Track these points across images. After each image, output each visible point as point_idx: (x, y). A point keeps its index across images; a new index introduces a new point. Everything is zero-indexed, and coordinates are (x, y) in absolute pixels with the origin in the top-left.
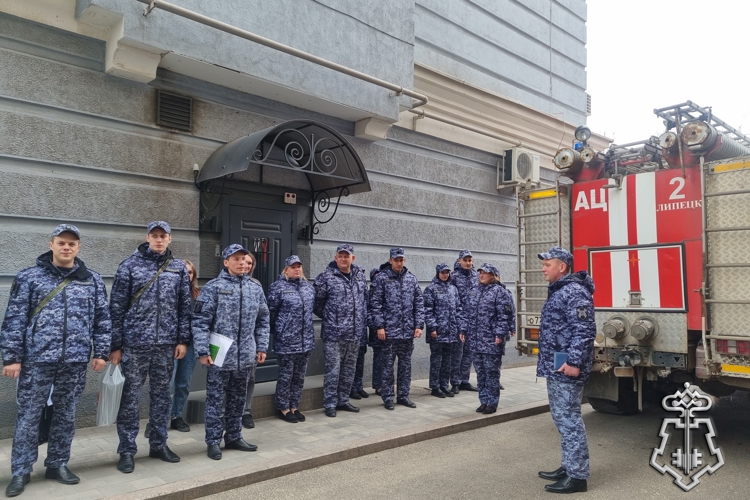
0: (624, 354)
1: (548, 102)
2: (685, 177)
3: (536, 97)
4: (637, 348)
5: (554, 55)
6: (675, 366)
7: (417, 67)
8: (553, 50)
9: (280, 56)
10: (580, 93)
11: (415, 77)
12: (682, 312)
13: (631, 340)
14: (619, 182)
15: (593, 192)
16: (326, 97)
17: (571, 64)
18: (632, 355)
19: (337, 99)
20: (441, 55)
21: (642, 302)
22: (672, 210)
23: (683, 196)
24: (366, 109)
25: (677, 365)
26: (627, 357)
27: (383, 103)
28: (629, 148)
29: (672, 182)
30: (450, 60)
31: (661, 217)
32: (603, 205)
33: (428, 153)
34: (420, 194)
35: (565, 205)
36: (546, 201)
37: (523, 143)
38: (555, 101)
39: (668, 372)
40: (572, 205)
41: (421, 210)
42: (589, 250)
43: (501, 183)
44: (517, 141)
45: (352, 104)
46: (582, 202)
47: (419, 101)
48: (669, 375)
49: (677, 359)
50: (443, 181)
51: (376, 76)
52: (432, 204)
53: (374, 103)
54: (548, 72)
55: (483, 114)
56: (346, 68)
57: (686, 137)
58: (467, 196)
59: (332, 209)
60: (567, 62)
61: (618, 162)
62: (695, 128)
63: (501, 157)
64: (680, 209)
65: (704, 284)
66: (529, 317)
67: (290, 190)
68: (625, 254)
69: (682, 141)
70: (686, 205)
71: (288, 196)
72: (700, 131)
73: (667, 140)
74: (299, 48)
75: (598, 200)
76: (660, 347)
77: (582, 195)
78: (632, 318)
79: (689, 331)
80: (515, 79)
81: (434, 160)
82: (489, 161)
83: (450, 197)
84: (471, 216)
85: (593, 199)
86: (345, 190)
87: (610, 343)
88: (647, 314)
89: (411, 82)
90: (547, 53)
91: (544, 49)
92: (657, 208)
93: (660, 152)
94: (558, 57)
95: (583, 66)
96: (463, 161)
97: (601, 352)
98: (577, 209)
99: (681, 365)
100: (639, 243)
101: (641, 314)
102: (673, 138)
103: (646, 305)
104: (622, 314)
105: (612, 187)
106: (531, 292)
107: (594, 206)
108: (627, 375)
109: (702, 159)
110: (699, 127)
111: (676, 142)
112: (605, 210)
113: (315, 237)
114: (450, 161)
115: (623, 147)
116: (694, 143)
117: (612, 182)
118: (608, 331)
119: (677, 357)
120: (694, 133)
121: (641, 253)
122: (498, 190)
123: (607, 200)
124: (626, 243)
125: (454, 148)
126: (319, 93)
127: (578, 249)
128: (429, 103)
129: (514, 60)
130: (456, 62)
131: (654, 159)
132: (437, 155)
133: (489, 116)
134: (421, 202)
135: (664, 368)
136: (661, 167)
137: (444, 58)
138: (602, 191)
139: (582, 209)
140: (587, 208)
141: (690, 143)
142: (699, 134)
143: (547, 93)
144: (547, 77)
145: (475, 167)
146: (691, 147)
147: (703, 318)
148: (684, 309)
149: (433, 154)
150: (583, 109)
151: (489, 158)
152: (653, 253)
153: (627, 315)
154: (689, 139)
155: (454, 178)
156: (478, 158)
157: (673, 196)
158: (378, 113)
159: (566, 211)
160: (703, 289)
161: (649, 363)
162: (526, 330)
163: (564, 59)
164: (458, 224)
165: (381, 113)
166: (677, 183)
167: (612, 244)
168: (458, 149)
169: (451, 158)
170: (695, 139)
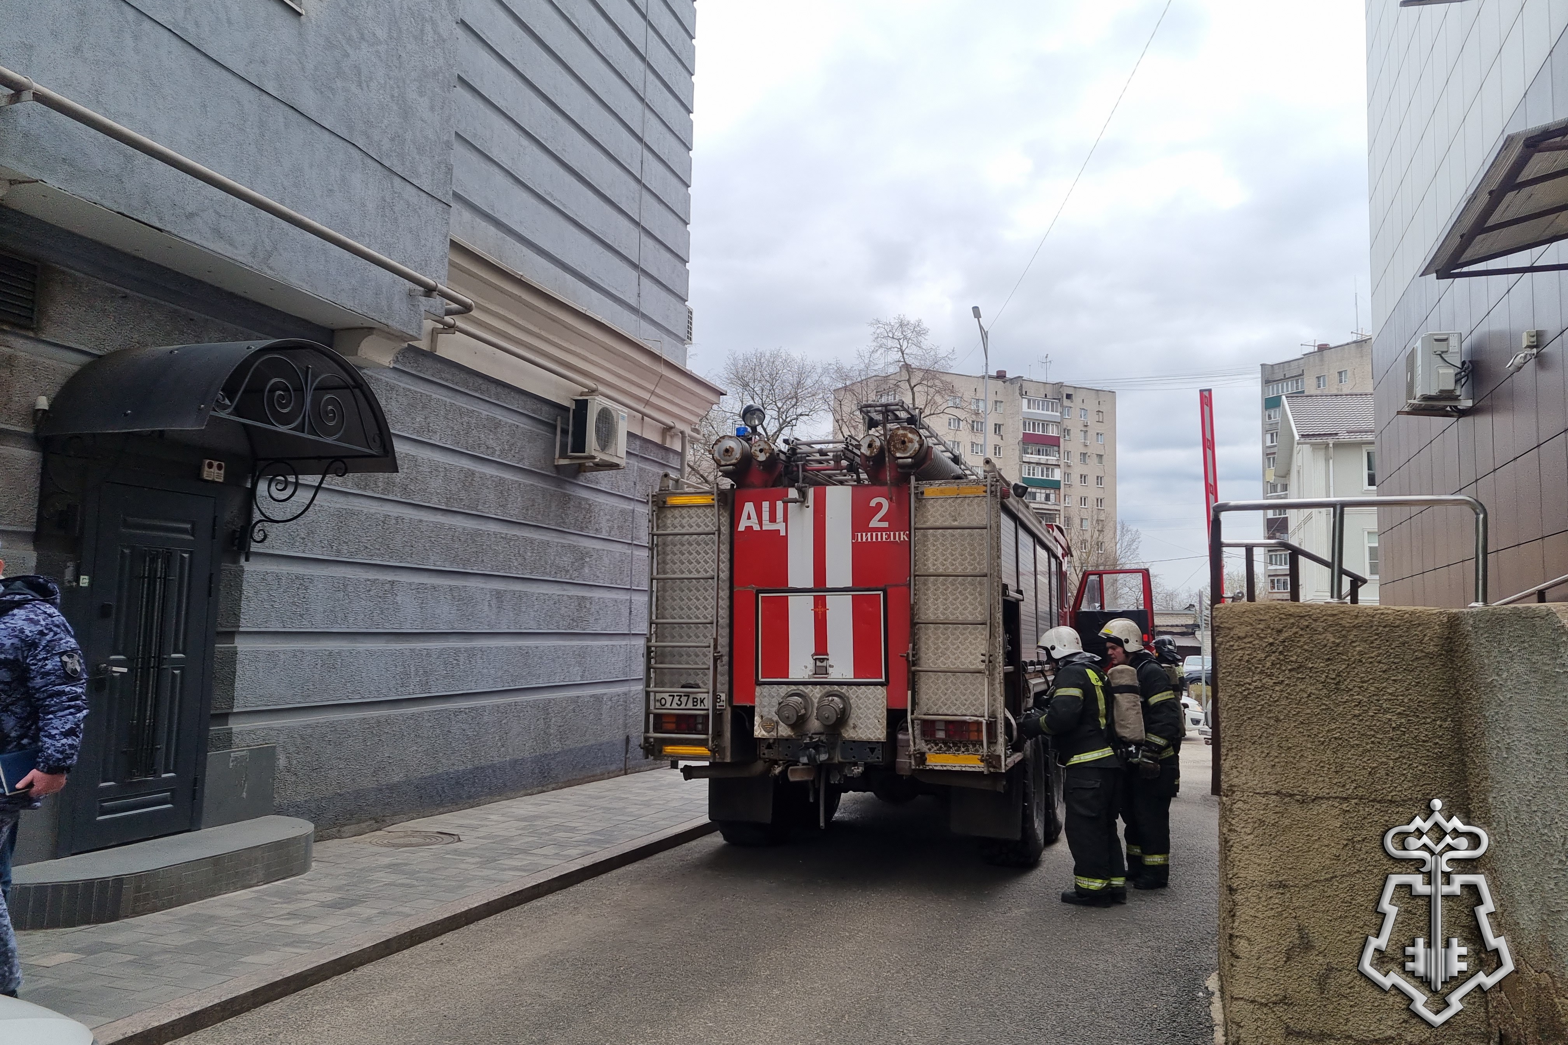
0: (807, 746)
1: (634, 317)
2: (890, 500)
3: (617, 308)
4: (823, 738)
5: (645, 239)
6: (869, 760)
7: (454, 245)
8: (643, 228)
9: (234, 206)
10: (679, 305)
11: (452, 264)
12: (881, 684)
13: (815, 725)
14: (803, 494)
15: (766, 505)
16: (305, 288)
17: (668, 255)
18: (817, 746)
19: (325, 294)
20: (478, 220)
21: (830, 670)
22: (872, 542)
23: (885, 525)
24: (372, 315)
25: (873, 759)
26: (812, 751)
27: (400, 306)
28: (818, 447)
29: (873, 503)
30: (492, 230)
31: (859, 551)
32: (780, 526)
33: (450, 394)
34: (435, 469)
35: (725, 520)
36: (692, 511)
37: (601, 388)
38: (644, 316)
39: (861, 769)
40: (734, 522)
41: (435, 499)
42: (758, 592)
43: (563, 455)
44: (591, 384)
45: (349, 304)
46: (748, 518)
47: (454, 306)
48: (863, 773)
49: (872, 750)
50: (473, 448)
51: (390, 256)
52: (454, 489)
53: (384, 303)
54: (635, 266)
55: (543, 333)
56: (342, 237)
57: (894, 446)
58: (508, 476)
59: (303, 496)
60: (663, 251)
61: (803, 465)
62: (905, 436)
63: (567, 409)
64: (882, 542)
65: (911, 645)
66: (659, 696)
67: (214, 454)
68: (808, 601)
69: (889, 449)
70: (889, 536)
71: (210, 466)
72: (911, 441)
73: (870, 446)
74: (266, 193)
75: (773, 519)
76: (849, 734)
77: (749, 507)
78: (816, 693)
79: (888, 710)
80: (587, 273)
81: (460, 408)
82: (545, 414)
83: (483, 476)
84: (514, 512)
85: (766, 516)
86: (339, 464)
87: (784, 731)
88: (836, 687)
89: (444, 272)
90: (635, 232)
91: (632, 226)
92: (853, 537)
93: (858, 459)
94: (650, 242)
95: (685, 261)
96: (505, 413)
97: (769, 746)
98: (741, 528)
99: (876, 758)
100: (829, 585)
101: (828, 687)
102: (878, 443)
103: (835, 674)
104: (801, 687)
105: (794, 501)
106: (663, 655)
107: (767, 526)
108: (806, 778)
109: (913, 478)
110: (910, 435)
111: (881, 448)
112: (783, 533)
113: (254, 547)
114: (485, 411)
115: (809, 444)
116: (904, 456)
117: (793, 493)
118: (786, 714)
119: (871, 746)
120: (904, 442)
121: (831, 600)
122: (558, 468)
123: (785, 520)
124: (811, 585)
125: (493, 388)
126: (295, 280)
127: (741, 589)
128: (474, 313)
129: (587, 240)
130: (501, 234)
131: (852, 468)
132: (465, 399)
133: (551, 337)
134: (436, 483)
135: (855, 764)
136: (859, 480)
137: (483, 224)
138: (780, 505)
139: (749, 528)
140: (756, 528)
141: (898, 455)
142: (910, 445)
143: (633, 302)
144: (634, 274)
145: (524, 424)
146: (900, 461)
147: (909, 692)
148: (883, 680)
149: (458, 397)
150: (682, 334)
151: (545, 408)
152: (846, 601)
153: (807, 690)
154: (898, 450)
155: (491, 443)
156: (527, 407)
157: (874, 523)
158: (390, 323)
159: (725, 529)
160: (910, 652)
161: (838, 758)
162: (656, 716)
163: (658, 246)
164: (493, 527)
165: (395, 324)
166: (879, 506)
167: (791, 584)
168: (499, 389)
169: (487, 406)
170: (905, 450)
